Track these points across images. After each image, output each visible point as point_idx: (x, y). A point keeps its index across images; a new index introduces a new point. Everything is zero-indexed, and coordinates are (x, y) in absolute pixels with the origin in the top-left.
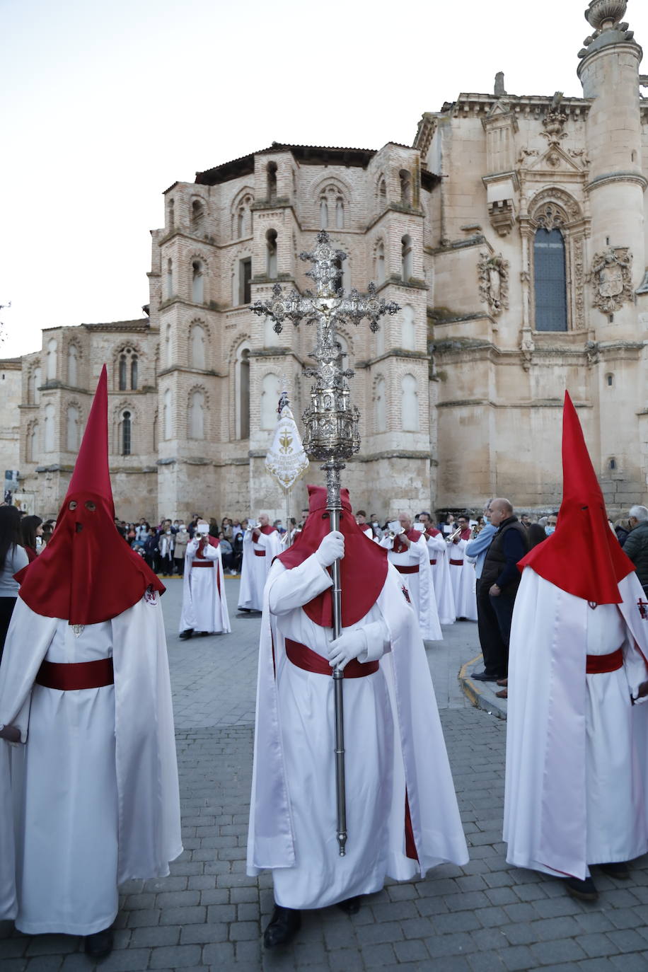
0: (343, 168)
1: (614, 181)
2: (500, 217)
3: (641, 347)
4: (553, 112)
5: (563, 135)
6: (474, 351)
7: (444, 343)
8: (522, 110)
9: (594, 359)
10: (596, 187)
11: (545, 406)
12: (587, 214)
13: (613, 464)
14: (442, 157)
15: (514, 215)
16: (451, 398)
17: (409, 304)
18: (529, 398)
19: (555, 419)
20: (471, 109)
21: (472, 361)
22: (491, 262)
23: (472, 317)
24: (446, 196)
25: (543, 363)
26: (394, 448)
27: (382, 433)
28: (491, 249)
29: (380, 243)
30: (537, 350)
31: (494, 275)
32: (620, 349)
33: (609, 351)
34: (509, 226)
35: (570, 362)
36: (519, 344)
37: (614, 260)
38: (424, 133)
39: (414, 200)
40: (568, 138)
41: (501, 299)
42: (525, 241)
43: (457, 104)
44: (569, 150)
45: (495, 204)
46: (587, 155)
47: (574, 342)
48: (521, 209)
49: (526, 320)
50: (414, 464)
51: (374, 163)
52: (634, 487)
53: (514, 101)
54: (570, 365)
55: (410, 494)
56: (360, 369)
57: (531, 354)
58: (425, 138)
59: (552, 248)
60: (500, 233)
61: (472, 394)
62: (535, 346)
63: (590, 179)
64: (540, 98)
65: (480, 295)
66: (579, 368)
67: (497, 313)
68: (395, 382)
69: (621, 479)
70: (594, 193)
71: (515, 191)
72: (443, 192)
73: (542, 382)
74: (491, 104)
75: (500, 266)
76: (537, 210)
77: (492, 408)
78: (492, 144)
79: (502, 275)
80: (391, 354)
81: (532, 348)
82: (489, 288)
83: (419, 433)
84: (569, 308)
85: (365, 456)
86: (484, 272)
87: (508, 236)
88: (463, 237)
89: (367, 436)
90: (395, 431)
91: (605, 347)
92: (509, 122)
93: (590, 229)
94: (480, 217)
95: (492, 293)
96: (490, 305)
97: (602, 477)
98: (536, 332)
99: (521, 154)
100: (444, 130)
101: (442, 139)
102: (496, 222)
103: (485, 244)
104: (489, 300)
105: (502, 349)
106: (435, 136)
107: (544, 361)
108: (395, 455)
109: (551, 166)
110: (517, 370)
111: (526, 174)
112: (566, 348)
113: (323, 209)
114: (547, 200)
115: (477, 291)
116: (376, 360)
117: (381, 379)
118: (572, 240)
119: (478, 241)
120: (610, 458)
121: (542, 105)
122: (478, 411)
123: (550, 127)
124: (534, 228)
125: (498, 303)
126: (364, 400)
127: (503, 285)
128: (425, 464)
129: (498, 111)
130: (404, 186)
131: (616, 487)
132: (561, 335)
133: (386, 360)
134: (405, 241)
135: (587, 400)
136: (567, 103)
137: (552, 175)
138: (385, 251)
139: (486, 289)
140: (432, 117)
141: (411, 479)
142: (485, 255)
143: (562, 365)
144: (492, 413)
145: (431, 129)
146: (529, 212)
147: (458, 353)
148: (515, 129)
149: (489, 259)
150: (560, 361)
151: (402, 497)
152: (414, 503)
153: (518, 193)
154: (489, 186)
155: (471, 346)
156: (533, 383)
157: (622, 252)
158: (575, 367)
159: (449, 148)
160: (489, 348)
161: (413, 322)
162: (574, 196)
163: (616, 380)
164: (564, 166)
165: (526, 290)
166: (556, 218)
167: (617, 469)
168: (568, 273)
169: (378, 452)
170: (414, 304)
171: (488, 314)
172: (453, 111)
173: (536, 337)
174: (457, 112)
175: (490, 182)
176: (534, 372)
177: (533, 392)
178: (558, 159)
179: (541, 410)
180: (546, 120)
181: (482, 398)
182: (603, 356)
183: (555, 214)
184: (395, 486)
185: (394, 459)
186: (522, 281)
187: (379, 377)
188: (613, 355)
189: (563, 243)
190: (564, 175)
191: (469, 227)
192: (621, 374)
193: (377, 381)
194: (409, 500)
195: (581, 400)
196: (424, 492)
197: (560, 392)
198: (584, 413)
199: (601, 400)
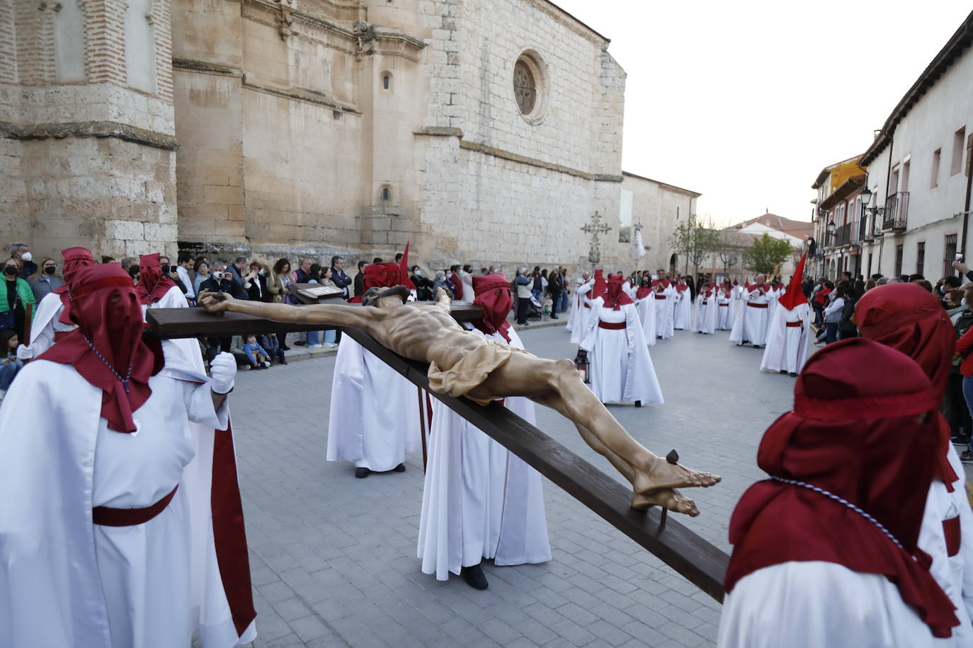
3: (421, 46)
9: (366, 48)
11: (309, 100)
13: (386, 194)
18: (286, 83)
19: (319, 121)
25: (304, 33)
26: (112, 119)
30: (301, 12)
32: (401, 41)
33: (388, 40)
35: (336, 44)
50: (150, 156)
52: (409, 225)
54: (337, 48)
55: (144, 214)
57: (291, 14)
61: (211, 52)
66: (346, 56)
69: (395, 213)
73: (304, 63)
77: (241, 86)
83: (157, 98)
85: (22, 127)
89: (23, 84)
90: (114, 84)
91: (384, 34)
97: (374, 210)
107: (307, 32)
108: (117, 132)
110: (270, 34)
112: (331, 21)
120: (384, 186)
122: (224, 85)
128: (168, 159)
131: (390, 224)
135: (354, 103)
141: (145, 185)
143: (328, 45)
150: (325, 39)
151: (130, 218)
152: (152, 229)
156: (291, 61)
158: (340, 53)
163: (394, 83)
167: (391, 200)
176: (294, 45)
177: (292, 76)
179: (303, 105)
181: (230, 64)
182: (380, 46)
184: (117, 193)
185: (114, 142)
188: (391, 47)
192: (400, 76)
194: (142, 224)
195: (347, 101)
196: (166, 212)
197: (323, 83)
198: (351, 120)
199: (376, 106)
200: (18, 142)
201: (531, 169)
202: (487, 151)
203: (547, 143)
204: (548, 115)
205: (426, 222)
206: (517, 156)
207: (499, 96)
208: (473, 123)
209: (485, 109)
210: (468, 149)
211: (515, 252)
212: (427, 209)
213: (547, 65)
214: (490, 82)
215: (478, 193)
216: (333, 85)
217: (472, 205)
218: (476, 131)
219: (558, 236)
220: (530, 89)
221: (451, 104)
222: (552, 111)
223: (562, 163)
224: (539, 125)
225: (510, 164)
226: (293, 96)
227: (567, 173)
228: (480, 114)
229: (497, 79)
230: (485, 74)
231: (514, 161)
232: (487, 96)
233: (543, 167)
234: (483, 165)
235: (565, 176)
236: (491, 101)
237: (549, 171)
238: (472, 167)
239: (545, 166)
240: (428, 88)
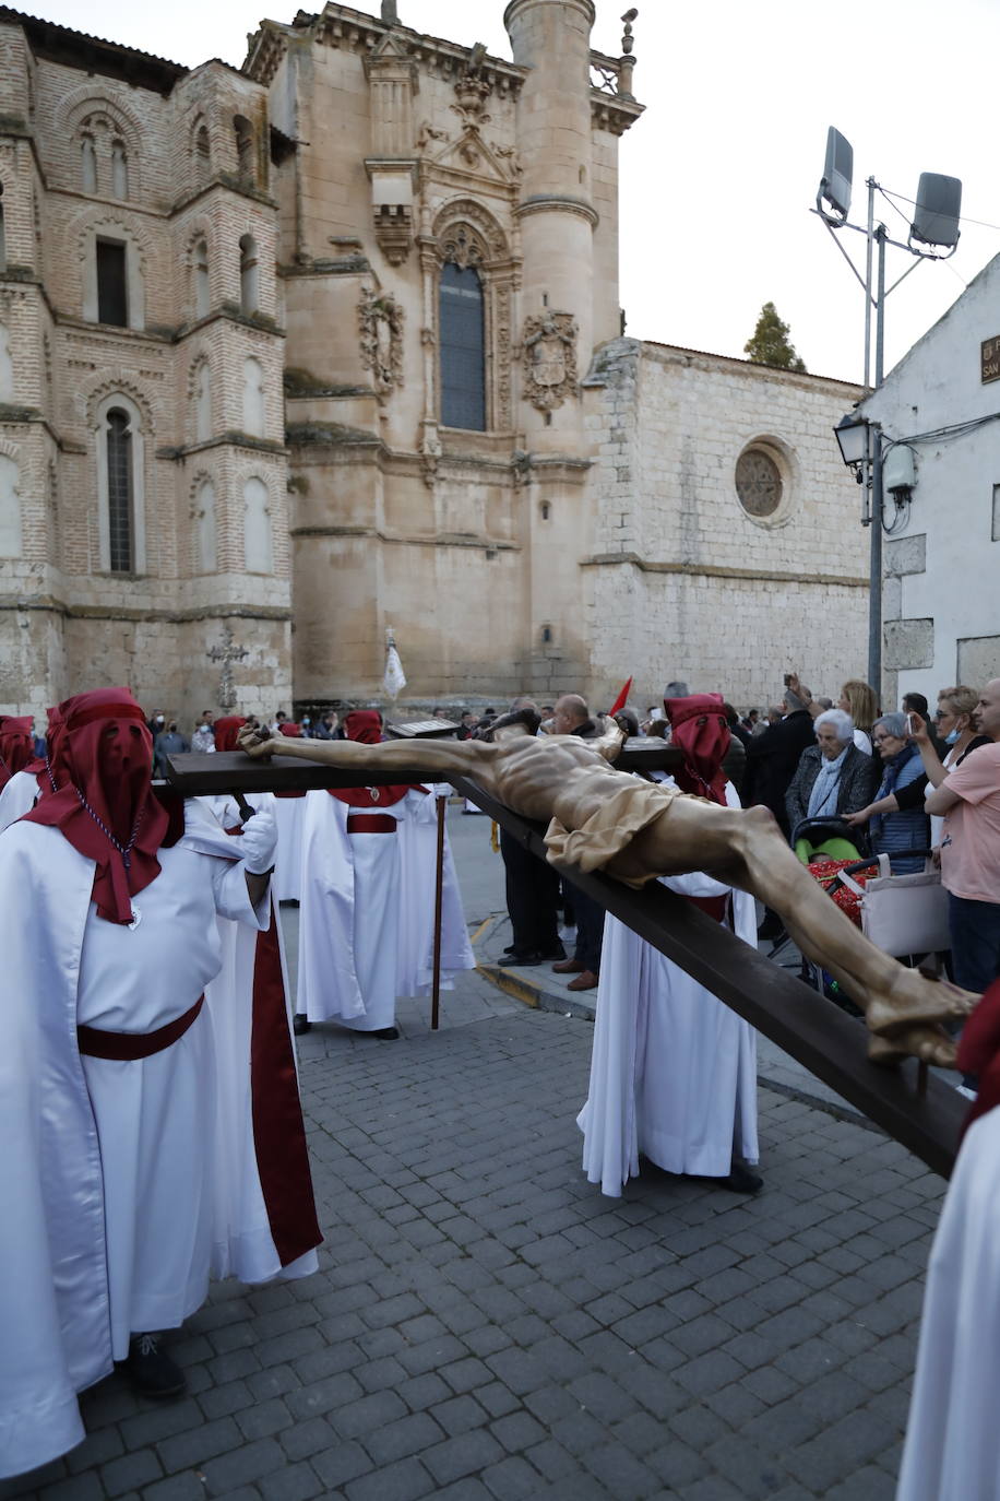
0: (123, 86)
1: (555, 208)
2: (391, 233)
3: (586, 466)
4: (472, 74)
5: (484, 117)
6: (352, 448)
7: (303, 431)
8: (425, 60)
9: (524, 478)
10: (532, 212)
11: (457, 545)
12: (517, 253)
13: (547, 635)
14: (296, 106)
15: (413, 233)
16: (315, 523)
17: (253, 358)
18: (433, 531)
19: (470, 565)
20: (346, 35)
21: (349, 463)
22: (378, 304)
23: (348, 392)
24: (304, 179)
25: (452, 476)
26: (232, 601)
27: (208, 575)
28: (378, 284)
29: (200, 240)
30: (445, 456)
31: (383, 327)
32: (559, 466)
33: (545, 467)
34: (405, 250)
35: (490, 481)
36: (419, 445)
37: (553, 331)
38: (261, 57)
39: (260, 176)
40: (491, 123)
41: (392, 368)
42: (428, 280)
43: (321, 19)
44: (492, 144)
45: (385, 208)
46: (518, 158)
47: (495, 449)
48: (424, 225)
49: (429, 407)
50: (265, 628)
51: (183, 90)
52: (575, 668)
53: (414, 41)
54: (490, 484)
55: (260, 678)
56: (165, 461)
57: (436, 461)
58: (263, 66)
59: (465, 297)
60: (392, 258)
61: (349, 517)
62: (443, 449)
63: (522, 197)
64: (453, 46)
65: (361, 357)
66: (504, 490)
67: (386, 389)
68: (233, 488)
69: (557, 656)
70: (528, 221)
71: (414, 194)
72: (301, 171)
73: (452, 508)
74: (378, 37)
75: (391, 314)
76: (444, 233)
77: (380, 543)
78: (381, 106)
79: (394, 330)
80: (226, 440)
81: (438, 453)
82: (375, 347)
83: (273, 577)
84: (489, 395)
85: (178, 613)
86: (368, 320)
87: (403, 266)
88: (332, 255)
89: (179, 578)
90: (234, 572)
91: (540, 462)
92: (406, 74)
93: (520, 276)
94: (360, 227)
95: (379, 357)
96: (377, 375)
97: (533, 654)
98: (442, 428)
99: (422, 134)
100: (299, 59)
101: (298, 76)
102: (386, 240)
103: (370, 274)
104: (375, 367)
105: (394, 449)
106: (283, 66)
107: (455, 474)
108: (235, 612)
109: (467, 164)
110: (414, 485)
111: (430, 168)
112: (485, 457)
113: (87, 158)
114: (460, 218)
115: (357, 351)
116: (196, 448)
117: (205, 482)
118: (494, 290)
119: (359, 267)
120: (543, 626)
121: (455, 58)
122: (360, 545)
123: (467, 99)
124: (440, 260)
125: (389, 374)
126: (173, 515)
127: (395, 345)
128: (283, 628)
129: (390, 51)
130: (242, 147)
131: (551, 668)
132: (478, 437)
133: (216, 449)
134: (246, 244)
135: (513, 539)
136: (491, 66)
137: (468, 178)
138: (210, 256)
139: (371, 349)
140: (278, 31)
141: (261, 653)
142: (369, 292)
143: (480, 484)
144: (380, 552)
145: (275, 52)
146: (434, 232)
147: (327, 449)
148: (415, 90)
149: (375, 299)
150: (476, 477)
151: (249, 682)
152: (267, 692)
153: (417, 198)
154: (375, 175)
155: (348, 441)
156: (438, 506)
157: (565, 320)
158: (495, 489)
159: (309, 96)
160: (374, 447)
161: (260, 389)
162: (499, 220)
163: (554, 512)
164: (485, 168)
165: (429, 359)
166: (473, 250)
167: (552, 642)
168: (488, 341)
169: (203, 606)
170: (263, 358)
171: (374, 390)
172: (315, 30)
173: (445, 436)
174: (322, 33)
175: (376, 170)
176: (441, 491)
177: (439, 522)
178: (476, 155)
179: (450, 550)
180: (460, 85)
181: (364, 524)
182: (537, 475)
183: (469, 243)
185: (233, 620)
186: (423, 344)
187: (203, 478)
188: (550, 475)
189: (482, 291)
190: (485, 183)
191: (342, 240)
192: (561, 504)
193: (198, 484)
194: (257, 688)
195: (504, 538)
196: (281, 675)
197: (476, 524)
198: (508, 559)
199: (533, 541)
200: (175, 626)
201: (771, 586)
202: (693, 570)
203: (798, 548)
204: (799, 512)
205: (597, 662)
206: (743, 571)
207: (712, 502)
208: (671, 540)
209: (689, 520)
210: (664, 572)
211: (746, 693)
212: (598, 648)
213: (794, 450)
214: (695, 487)
215: (681, 625)
216: (487, 525)
217: (672, 638)
218: (676, 548)
219: (824, 669)
220: (775, 482)
221: (623, 526)
222: (805, 507)
223: (829, 571)
224: (783, 527)
225: (732, 583)
226: (438, 544)
227: (838, 584)
228: (681, 528)
229: (708, 482)
230: (687, 479)
231: (740, 578)
232: (692, 504)
233: (792, 580)
234: (688, 589)
235: (832, 589)
236: (700, 509)
237: (802, 585)
238: (671, 594)
239: (795, 578)
240: (595, 511)
